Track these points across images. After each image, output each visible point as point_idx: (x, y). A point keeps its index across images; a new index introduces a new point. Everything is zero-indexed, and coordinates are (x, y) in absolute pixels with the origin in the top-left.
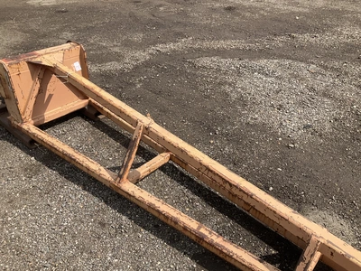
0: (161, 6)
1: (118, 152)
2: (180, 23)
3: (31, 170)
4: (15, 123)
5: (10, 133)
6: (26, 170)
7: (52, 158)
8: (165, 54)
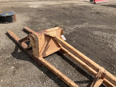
0: (73, 10)
1: (76, 73)
2: (81, 17)
3: (42, 78)
4: (36, 56)
5: (31, 59)
6: (40, 78)
7: (50, 73)
8: (80, 29)
